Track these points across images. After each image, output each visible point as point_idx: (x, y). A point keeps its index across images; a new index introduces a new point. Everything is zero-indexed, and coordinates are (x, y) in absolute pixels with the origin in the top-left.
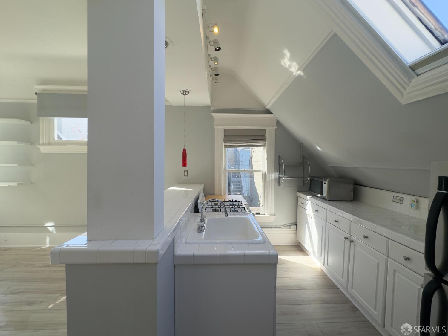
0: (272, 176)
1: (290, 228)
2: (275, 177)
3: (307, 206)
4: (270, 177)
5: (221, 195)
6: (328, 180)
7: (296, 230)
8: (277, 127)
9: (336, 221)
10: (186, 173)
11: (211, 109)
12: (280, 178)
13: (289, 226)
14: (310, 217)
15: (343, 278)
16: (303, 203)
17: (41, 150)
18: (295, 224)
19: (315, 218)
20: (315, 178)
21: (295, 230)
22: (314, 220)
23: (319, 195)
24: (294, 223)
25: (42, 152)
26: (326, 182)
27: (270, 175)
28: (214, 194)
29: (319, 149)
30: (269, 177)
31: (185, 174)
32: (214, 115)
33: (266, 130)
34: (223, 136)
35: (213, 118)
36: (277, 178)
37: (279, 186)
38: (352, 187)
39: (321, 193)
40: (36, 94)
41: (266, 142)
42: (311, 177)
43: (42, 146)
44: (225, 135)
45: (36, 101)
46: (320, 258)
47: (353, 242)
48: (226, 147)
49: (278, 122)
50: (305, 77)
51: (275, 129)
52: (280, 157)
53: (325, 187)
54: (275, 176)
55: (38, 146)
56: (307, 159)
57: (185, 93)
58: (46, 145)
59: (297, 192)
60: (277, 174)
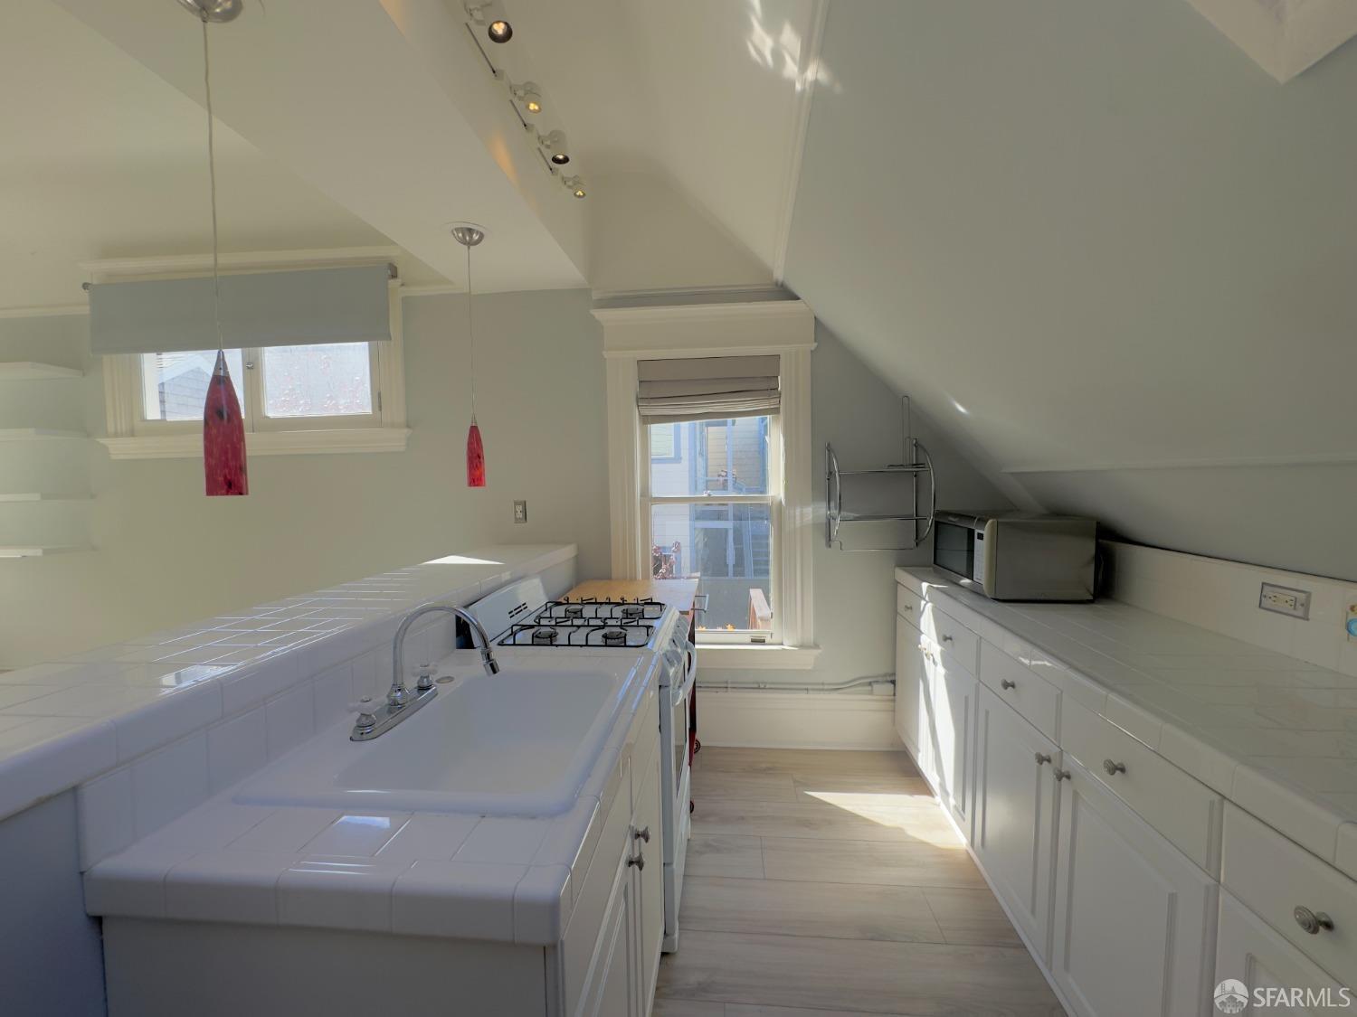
0: (802, 515)
1: (871, 693)
2: (813, 519)
3: (922, 619)
4: (798, 518)
5: (633, 579)
6: (993, 523)
7: (894, 701)
8: (816, 344)
9: (1006, 685)
10: (520, 508)
11: (594, 298)
12: (832, 522)
13: (870, 684)
14: (931, 658)
15: (1033, 912)
16: (911, 608)
17: (111, 451)
18: (889, 679)
19: (945, 665)
20: (951, 519)
21: (888, 700)
22: (941, 670)
23: (966, 581)
24: (885, 675)
25: (113, 458)
26: (986, 532)
27: (798, 511)
28: (609, 578)
29: (961, 409)
30: (795, 517)
32: (603, 315)
33: (779, 356)
34: (633, 387)
35: (599, 327)
36: (824, 520)
37: (830, 546)
38: (1089, 548)
39: (970, 576)
40: (85, 286)
41: (780, 397)
42: (936, 515)
43: (113, 439)
44: (641, 382)
45: (86, 310)
46: (961, 815)
47: (1068, 777)
48: (647, 420)
49: (820, 327)
50: (838, 88)
51: (812, 351)
52: (829, 449)
53: (981, 547)
54: (813, 512)
55: (103, 441)
56: (925, 450)
57: (469, 236)
58: (123, 435)
59: (895, 567)
60: (824, 505)
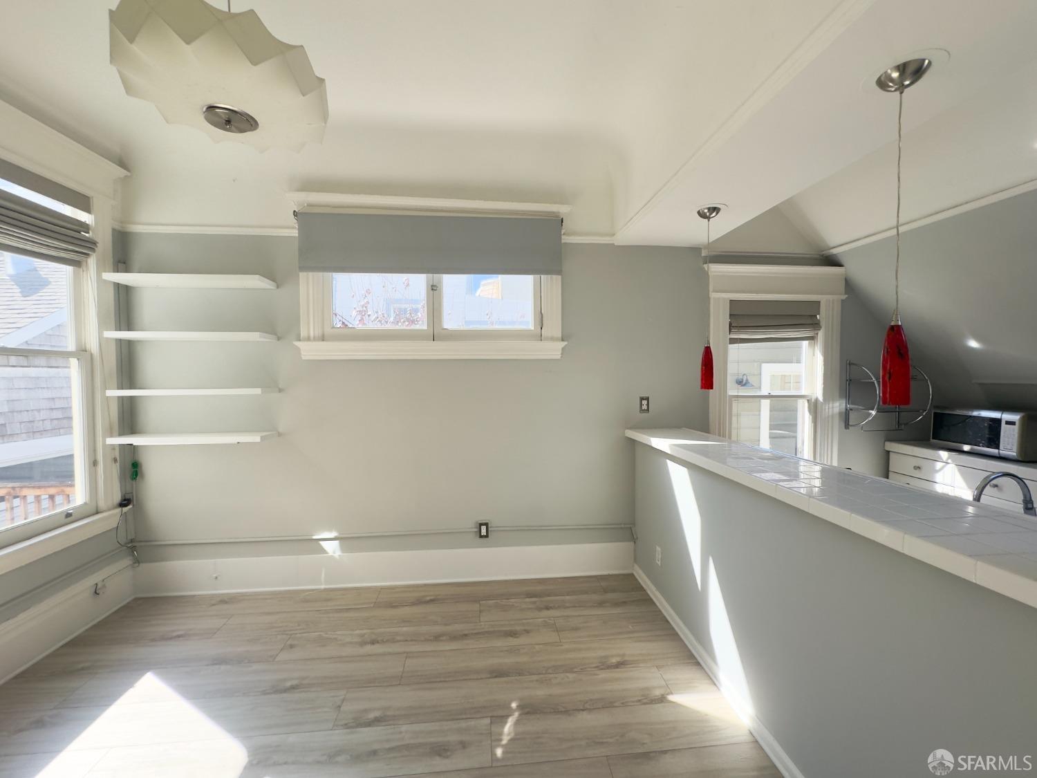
0: (833, 408)
2: (839, 410)
3: (940, 475)
4: (830, 411)
6: (1025, 410)
8: (847, 296)
10: (644, 402)
11: (703, 255)
12: (850, 412)
17: (302, 353)
20: (958, 411)
23: (966, 448)
25: (304, 358)
26: (1015, 420)
27: (830, 406)
31: (641, 405)
32: (716, 269)
33: (819, 302)
34: (727, 318)
35: (706, 275)
36: (844, 410)
37: (848, 428)
39: (995, 446)
40: (295, 213)
41: (819, 330)
42: (934, 407)
43: (306, 343)
44: (730, 315)
45: (295, 233)
48: (733, 341)
49: (849, 286)
51: (842, 300)
52: (849, 364)
53: (1010, 431)
54: (840, 406)
55: (297, 344)
57: (709, 213)
58: (315, 339)
59: (885, 441)
60: (844, 402)
